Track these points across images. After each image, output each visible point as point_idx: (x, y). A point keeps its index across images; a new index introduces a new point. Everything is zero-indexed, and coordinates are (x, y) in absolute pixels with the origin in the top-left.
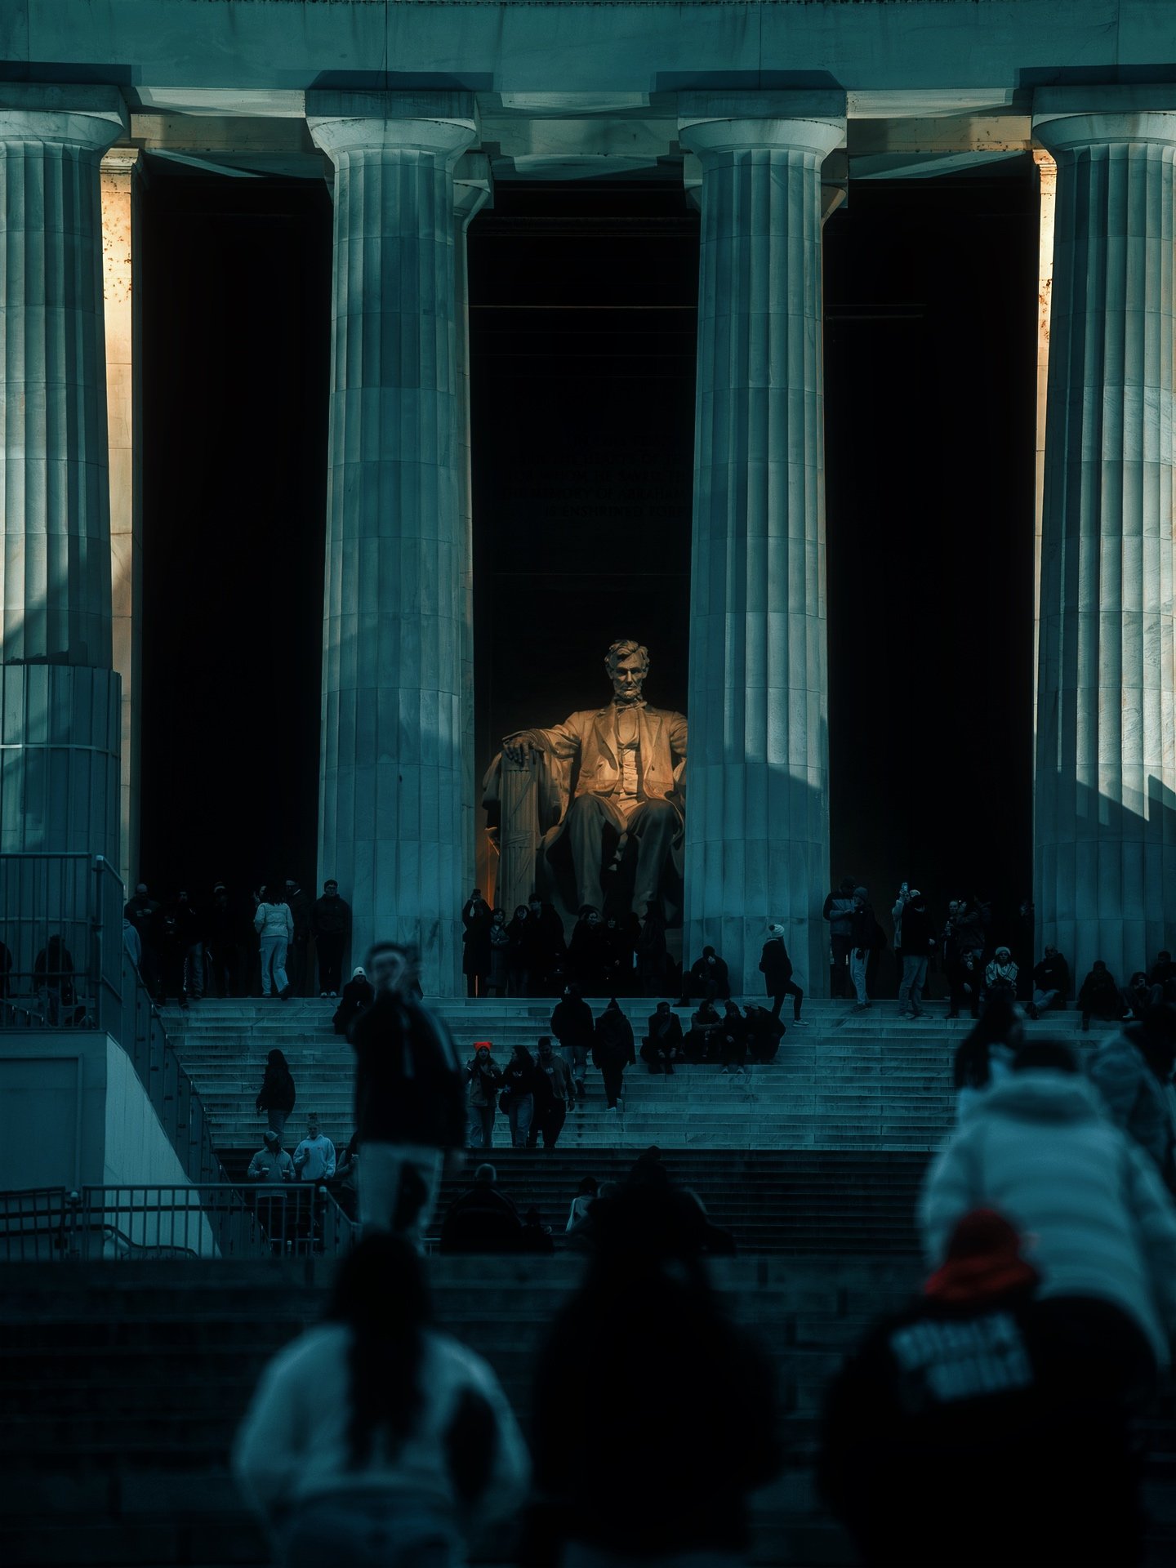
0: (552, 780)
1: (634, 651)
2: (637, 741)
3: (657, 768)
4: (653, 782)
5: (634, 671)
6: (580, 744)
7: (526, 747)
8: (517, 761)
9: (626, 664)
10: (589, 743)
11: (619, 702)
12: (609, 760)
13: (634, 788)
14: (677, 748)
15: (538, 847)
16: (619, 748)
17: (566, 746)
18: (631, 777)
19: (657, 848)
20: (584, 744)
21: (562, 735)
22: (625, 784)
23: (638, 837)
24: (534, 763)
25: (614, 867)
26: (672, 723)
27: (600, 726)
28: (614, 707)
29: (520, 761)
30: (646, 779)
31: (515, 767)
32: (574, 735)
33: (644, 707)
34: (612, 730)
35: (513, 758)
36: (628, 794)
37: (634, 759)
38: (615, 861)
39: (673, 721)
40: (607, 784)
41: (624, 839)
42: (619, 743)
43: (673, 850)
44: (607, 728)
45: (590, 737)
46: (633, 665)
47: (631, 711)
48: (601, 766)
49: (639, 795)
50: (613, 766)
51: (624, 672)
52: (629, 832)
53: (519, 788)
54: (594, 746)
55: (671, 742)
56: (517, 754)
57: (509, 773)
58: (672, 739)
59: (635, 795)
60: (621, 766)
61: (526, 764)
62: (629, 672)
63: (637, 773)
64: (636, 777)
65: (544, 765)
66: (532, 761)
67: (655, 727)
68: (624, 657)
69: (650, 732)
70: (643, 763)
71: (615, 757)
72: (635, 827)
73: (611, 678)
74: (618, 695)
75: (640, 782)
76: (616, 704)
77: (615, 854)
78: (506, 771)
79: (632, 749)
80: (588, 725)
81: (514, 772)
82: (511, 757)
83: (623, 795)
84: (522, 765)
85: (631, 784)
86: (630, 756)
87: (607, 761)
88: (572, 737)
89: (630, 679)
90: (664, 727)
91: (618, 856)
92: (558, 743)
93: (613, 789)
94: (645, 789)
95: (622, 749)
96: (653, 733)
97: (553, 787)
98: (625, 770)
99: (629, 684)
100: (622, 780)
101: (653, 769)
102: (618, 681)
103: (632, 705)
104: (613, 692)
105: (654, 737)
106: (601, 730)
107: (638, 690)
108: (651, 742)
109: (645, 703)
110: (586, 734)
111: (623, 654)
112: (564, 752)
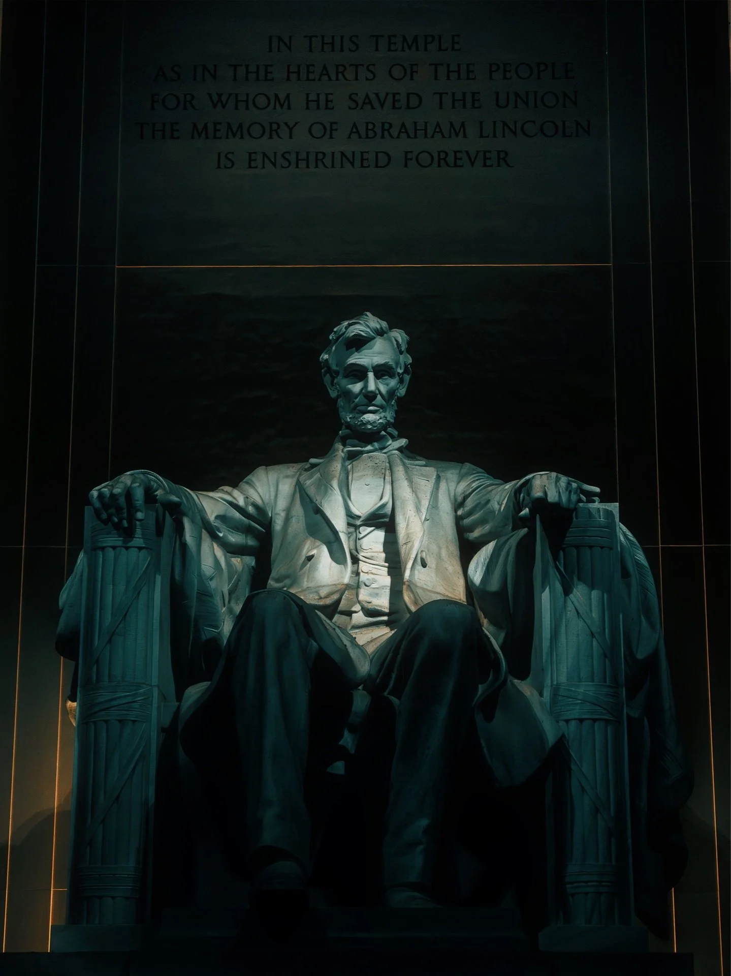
0: (200, 575)
1: (380, 333)
2: (388, 509)
3: (431, 561)
4: (423, 589)
5: (382, 371)
6: (268, 524)
7: (139, 494)
8: (117, 526)
9: (368, 357)
10: (287, 520)
11: (348, 441)
12: (329, 545)
13: (383, 602)
14: (471, 529)
15: (167, 722)
16: (349, 525)
17: (237, 527)
18: (375, 581)
19: (442, 712)
20: (278, 525)
21: (231, 504)
22: (364, 595)
23: (394, 700)
24: (159, 532)
25: (339, 767)
26: (458, 483)
27: (309, 483)
28: (341, 451)
29: (125, 523)
30: (409, 581)
31: (113, 540)
32: (255, 506)
33: (400, 449)
34: (335, 484)
35: (109, 517)
36: (371, 612)
37: (381, 548)
38: (342, 753)
39: (461, 477)
40: (323, 592)
41: (361, 701)
42: (350, 515)
43: (479, 718)
44: (324, 485)
45: (288, 511)
46: (378, 360)
47: (375, 456)
48: (310, 558)
49: (393, 617)
50: (337, 555)
51: (359, 373)
52: (375, 686)
53: (121, 587)
54: (298, 523)
55: (458, 520)
56: (119, 510)
57: (100, 553)
58: (460, 512)
59: (385, 618)
60: (355, 560)
61: (139, 532)
62: (371, 375)
63: (389, 573)
64: (387, 581)
65: (184, 546)
66: (152, 527)
67: (426, 486)
68: (359, 343)
69: (414, 491)
70: (403, 550)
71: (343, 537)
72: (387, 676)
73: (333, 394)
74: (348, 426)
75: (396, 592)
76: (344, 445)
77: (342, 736)
78: (95, 549)
79: (378, 526)
80: (286, 487)
81: (111, 553)
82: (104, 516)
83: (359, 618)
84: (128, 534)
85: (377, 595)
86: (373, 540)
87: (324, 549)
88: (251, 509)
89: (372, 386)
90: (443, 485)
91: (348, 740)
92: (222, 518)
93: (338, 601)
94: (406, 598)
95: (357, 527)
96: (421, 495)
97: (205, 594)
98: (363, 566)
99: (370, 397)
100: (355, 586)
101: (424, 565)
102: (348, 394)
103: (376, 445)
104: (338, 423)
105: (425, 503)
106: (312, 491)
107: (389, 415)
108: (418, 509)
109: (403, 442)
110: (282, 504)
111: (358, 336)
112: (234, 538)
